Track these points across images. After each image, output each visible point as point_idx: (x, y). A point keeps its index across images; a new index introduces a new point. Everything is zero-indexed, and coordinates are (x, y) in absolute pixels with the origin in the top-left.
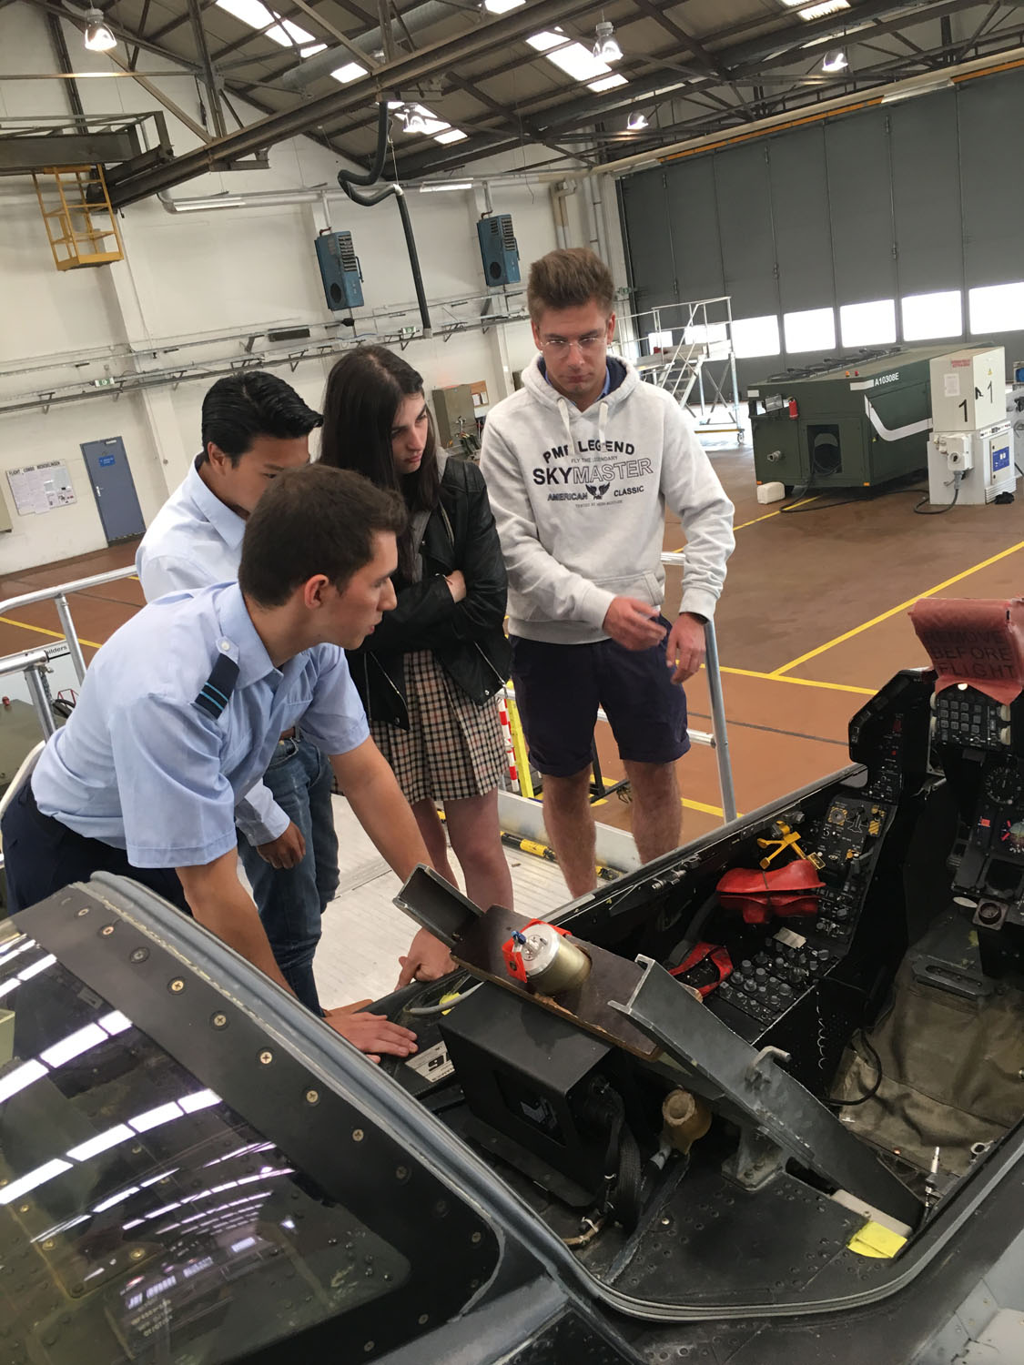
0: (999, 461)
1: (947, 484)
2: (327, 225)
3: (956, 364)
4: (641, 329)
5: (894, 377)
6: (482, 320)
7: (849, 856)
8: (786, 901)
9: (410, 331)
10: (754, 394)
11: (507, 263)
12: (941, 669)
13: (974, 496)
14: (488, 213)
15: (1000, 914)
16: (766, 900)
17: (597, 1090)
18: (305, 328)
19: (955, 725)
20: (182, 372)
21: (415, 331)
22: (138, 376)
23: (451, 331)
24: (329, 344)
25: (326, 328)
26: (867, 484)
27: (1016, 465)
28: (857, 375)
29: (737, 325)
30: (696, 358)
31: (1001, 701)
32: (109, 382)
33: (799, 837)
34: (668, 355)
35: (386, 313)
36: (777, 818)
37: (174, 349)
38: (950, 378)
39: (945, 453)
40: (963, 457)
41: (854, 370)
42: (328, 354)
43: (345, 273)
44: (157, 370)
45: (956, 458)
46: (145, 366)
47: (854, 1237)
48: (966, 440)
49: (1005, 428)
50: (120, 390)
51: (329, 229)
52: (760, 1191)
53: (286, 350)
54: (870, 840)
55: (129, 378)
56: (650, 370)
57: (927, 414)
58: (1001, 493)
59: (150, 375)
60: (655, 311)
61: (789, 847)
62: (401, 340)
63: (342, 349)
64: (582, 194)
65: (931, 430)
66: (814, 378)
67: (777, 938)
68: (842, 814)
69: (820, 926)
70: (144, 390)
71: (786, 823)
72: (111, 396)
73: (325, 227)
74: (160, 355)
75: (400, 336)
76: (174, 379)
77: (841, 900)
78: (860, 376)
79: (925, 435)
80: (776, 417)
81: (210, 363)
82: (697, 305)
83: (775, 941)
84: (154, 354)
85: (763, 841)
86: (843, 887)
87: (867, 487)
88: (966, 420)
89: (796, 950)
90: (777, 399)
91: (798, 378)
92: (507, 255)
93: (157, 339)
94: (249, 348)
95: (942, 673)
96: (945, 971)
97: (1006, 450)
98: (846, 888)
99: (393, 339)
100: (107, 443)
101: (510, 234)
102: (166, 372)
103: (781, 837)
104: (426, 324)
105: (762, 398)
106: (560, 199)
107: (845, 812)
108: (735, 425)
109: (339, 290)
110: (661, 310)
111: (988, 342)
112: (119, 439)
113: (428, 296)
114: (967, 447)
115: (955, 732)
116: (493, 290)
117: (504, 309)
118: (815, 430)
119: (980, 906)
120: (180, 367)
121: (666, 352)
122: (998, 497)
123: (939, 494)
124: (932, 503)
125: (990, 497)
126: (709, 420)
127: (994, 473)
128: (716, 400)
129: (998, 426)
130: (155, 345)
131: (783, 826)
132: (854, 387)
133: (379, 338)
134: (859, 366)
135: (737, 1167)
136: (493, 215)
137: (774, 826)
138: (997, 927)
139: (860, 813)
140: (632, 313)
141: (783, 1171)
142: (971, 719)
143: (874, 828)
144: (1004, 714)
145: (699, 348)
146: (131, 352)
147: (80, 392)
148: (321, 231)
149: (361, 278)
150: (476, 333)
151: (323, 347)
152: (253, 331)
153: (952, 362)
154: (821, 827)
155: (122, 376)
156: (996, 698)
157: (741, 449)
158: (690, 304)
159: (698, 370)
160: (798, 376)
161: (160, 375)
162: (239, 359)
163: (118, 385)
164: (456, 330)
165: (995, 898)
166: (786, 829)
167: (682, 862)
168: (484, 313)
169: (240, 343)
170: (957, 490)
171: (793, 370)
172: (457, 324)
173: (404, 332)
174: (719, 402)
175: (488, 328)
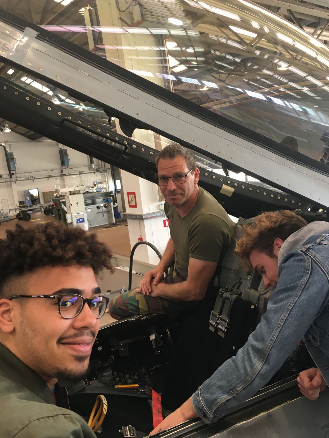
0: (80, 221)
3: (67, 197)
6: (61, 175)
14: (61, 148)
23: (49, 177)
35: (28, 172)
38: (67, 200)
43: (10, 162)
49: (83, 213)
92: (65, 159)
97: (83, 219)
101: (66, 154)
116: (63, 167)
129: (80, 213)
168: (62, 173)
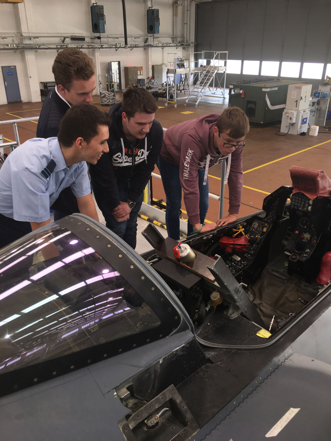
0: (304, 122)
1: (286, 127)
2: (96, 2)
3: (297, 88)
4: (197, 58)
5: (276, 89)
6: (144, 45)
7: (257, 237)
8: (239, 247)
9: (120, 45)
10: (231, 87)
11: (155, 27)
12: (295, 187)
13: (294, 132)
14: (151, 7)
15: (297, 258)
16: (233, 246)
17: (196, 289)
18: (84, 37)
19: (296, 204)
20: (39, 46)
21: (121, 45)
22: (24, 45)
23: (133, 47)
24: (91, 45)
25: (91, 38)
26: (262, 123)
27: (308, 124)
28: (265, 86)
29: (229, 61)
30: (214, 71)
31: (311, 199)
32: (13, 46)
33: (244, 230)
34: (205, 68)
35: (112, 36)
36: (239, 223)
37: (37, 37)
38: (294, 92)
39: (288, 116)
40: (293, 119)
41: (264, 84)
42: (90, 48)
43: (100, 20)
44: (31, 44)
45: (291, 119)
46: (27, 42)
47: (258, 332)
48: (295, 113)
49: (307, 111)
50: (17, 49)
51: (96, 3)
52: (234, 319)
53: (76, 44)
54: (263, 233)
55: (21, 45)
56: (199, 73)
57: (284, 102)
58: (302, 132)
59: (28, 45)
60: (203, 52)
61: (241, 232)
62: (116, 47)
63: (95, 47)
64: (184, 7)
65: (285, 108)
66: (251, 85)
67: (233, 257)
68: (256, 224)
69: (245, 255)
70: (25, 51)
71: (241, 225)
72: (13, 51)
73: (95, 3)
74: (32, 39)
75: (116, 46)
76: (36, 48)
77: (252, 249)
78: (266, 87)
79: (283, 109)
80: (237, 96)
81: (49, 44)
82: (217, 53)
83: (232, 258)
84: (30, 38)
85: (234, 229)
86: (253, 245)
87: (262, 124)
88: (296, 107)
89: (238, 261)
90: (239, 90)
91: (246, 84)
92: (156, 23)
93: (32, 33)
94: (63, 41)
95: (295, 188)
96: (277, 272)
97: (306, 119)
98: (254, 246)
99: (113, 47)
100: (11, 67)
101: (158, 16)
102: (34, 45)
103: (239, 229)
104: (126, 43)
105: (234, 88)
106: (176, 7)
107: (257, 224)
108: (223, 96)
109: (97, 26)
110: (205, 52)
111: (308, 81)
112: (15, 66)
113: (128, 33)
114: (295, 116)
115: (296, 206)
116: (149, 35)
117: (152, 42)
118: (249, 102)
119: (292, 255)
120: (39, 44)
121: (204, 67)
122: (301, 133)
123: (284, 129)
124: (281, 132)
125: (299, 133)
126: (215, 93)
127: (301, 125)
128: (218, 86)
129: (305, 110)
130: (31, 35)
131: (240, 226)
132: (264, 90)
133: (108, 45)
134: (266, 83)
135: (228, 312)
136: (153, 8)
137: (238, 226)
138: (295, 261)
139: (262, 225)
140: (195, 52)
141: (240, 315)
142: (301, 202)
143: (265, 230)
144: (311, 202)
145: (215, 68)
146: (22, 36)
147: (3, 47)
148: (93, 4)
149: (105, 23)
150: (142, 49)
151: (89, 45)
152: (65, 35)
153: (295, 87)
154: (250, 228)
155: (18, 44)
156: (310, 198)
157: (223, 104)
158: (215, 52)
159: (214, 75)
160: (246, 83)
161: (31, 46)
162: (60, 45)
163: (17, 47)
164: (135, 47)
165: (296, 253)
166: (241, 227)
167: (212, 232)
168: (145, 42)
169: (61, 39)
170: (289, 129)
171: (245, 81)
172: (136, 45)
173: (118, 45)
174: (219, 87)
175: (146, 48)
